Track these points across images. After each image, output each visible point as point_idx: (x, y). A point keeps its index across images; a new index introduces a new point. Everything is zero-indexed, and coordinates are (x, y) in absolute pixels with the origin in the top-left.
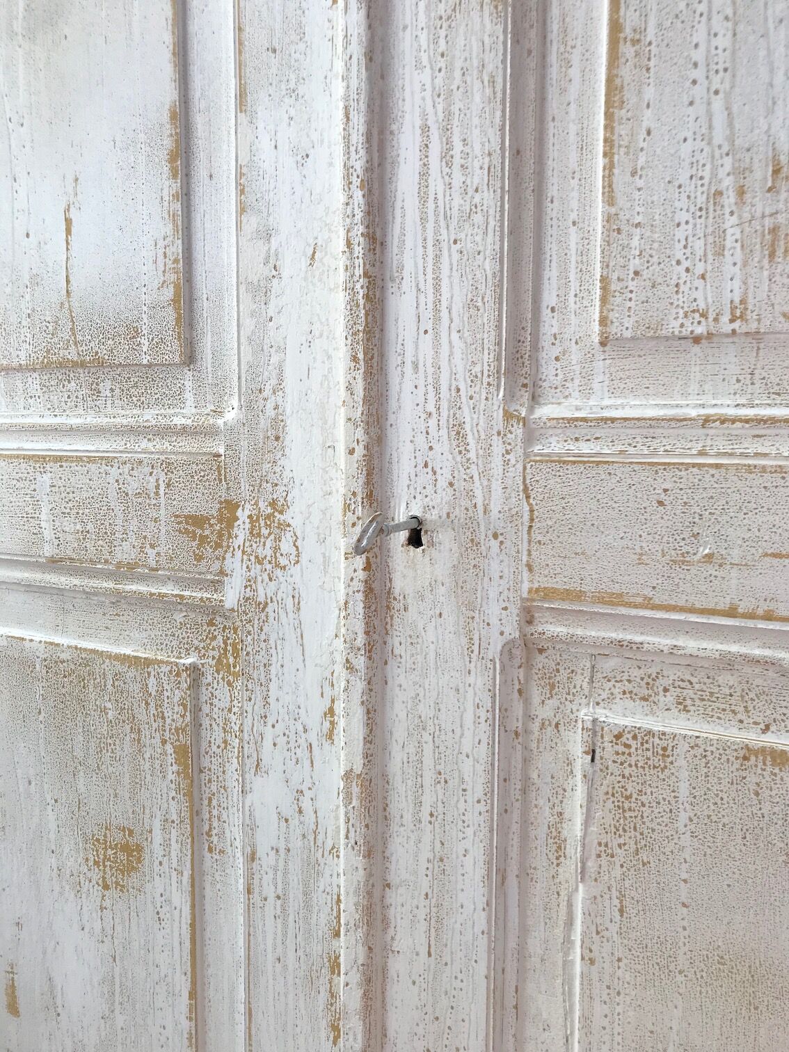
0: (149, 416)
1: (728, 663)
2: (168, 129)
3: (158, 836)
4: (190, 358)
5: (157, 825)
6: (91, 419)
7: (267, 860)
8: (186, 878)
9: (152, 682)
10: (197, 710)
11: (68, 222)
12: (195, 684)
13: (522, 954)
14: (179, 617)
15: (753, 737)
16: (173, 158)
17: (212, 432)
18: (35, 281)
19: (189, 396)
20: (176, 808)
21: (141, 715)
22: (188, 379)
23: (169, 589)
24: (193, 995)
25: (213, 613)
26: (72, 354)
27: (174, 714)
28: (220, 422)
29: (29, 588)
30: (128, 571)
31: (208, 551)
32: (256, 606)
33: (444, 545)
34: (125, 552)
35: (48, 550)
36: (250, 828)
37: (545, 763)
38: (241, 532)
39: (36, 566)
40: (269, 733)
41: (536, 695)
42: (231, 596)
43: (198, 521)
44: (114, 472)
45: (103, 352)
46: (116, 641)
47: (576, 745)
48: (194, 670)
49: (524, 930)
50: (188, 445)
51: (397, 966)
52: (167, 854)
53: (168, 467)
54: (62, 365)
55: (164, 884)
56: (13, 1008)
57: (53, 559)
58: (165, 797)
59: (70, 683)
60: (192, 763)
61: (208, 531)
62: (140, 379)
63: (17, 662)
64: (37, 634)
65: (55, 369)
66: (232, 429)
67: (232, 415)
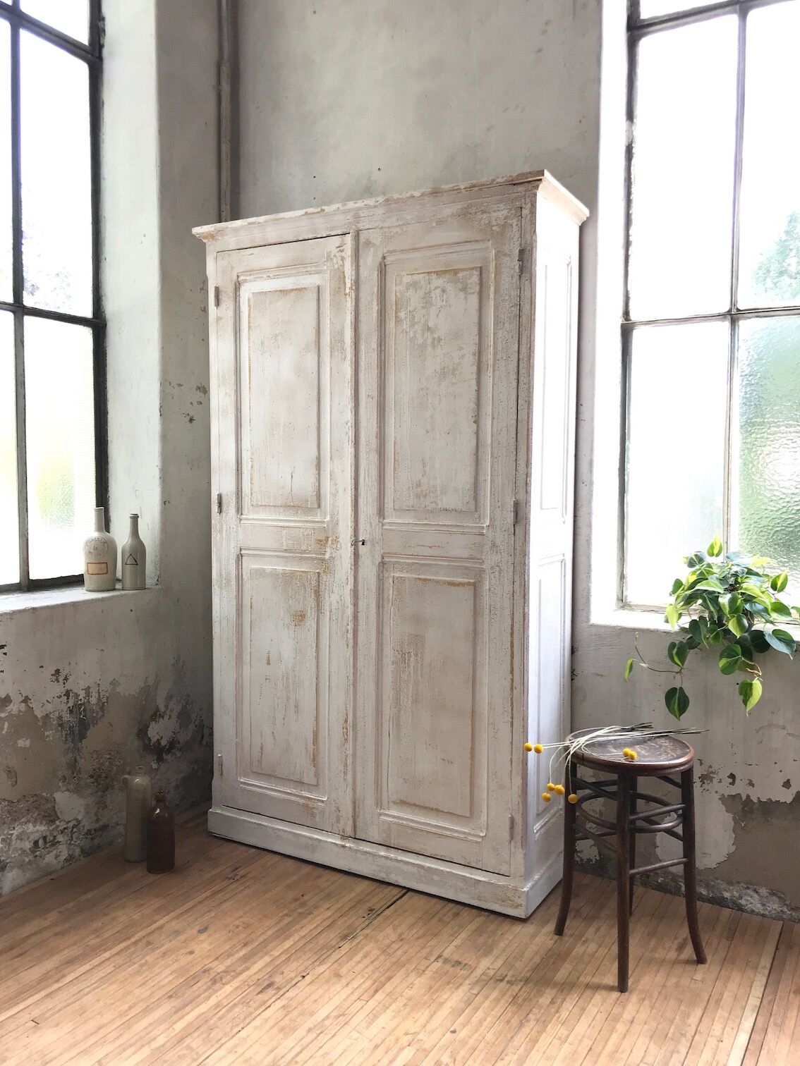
0: (310, 518)
1: (413, 564)
2: (315, 460)
3: (309, 611)
4: (319, 506)
5: (309, 609)
6: (296, 518)
7: (334, 611)
8: (315, 620)
9: (309, 577)
10: (319, 582)
11: (292, 476)
12: (319, 576)
13: (382, 623)
14: (315, 562)
15: (417, 576)
16: (316, 466)
17: (323, 522)
18: (283, 487)
19: (319, 514)
20: (313, 604)
21: (306, 584)
22: (319, 510)
23: (314, 556)
24: (316, 647)
25: (323, 560)
26: (292, 504)
27: (314, 583)
28: (325, 520)
29: (278, 557)
30: (305, 552)
31: (322, 547)
32: (332, 558)
33: (368, 544)
34: (304, 548)
35: (284, 548)
36: (331, 605)
37: (386, 585)
38: (330, 542)
39: (282, 551)
40: (335, 584)
41: (384, 573)
42: (327, 556)
43: (320, 541)
44: (301, 530)
45: (300, 504)
46: (301, 568)
47: (391, 581)
48: (318, 573)
49: (383, 618)
50: (318, 525)
51: (360, 628)
52: (311, 615)
53: (314, 529)
54: (290, 506)
55: (310, 623)
56: (268, 663)
57: (285, 550)
58: (311, 602)
59: (288, 578)
60: (317, 593)
61: (322, 543)
62: (308, 510)
63: (274, 575)
64: (280, 568)
65: (287, 507)
66: (328, 522)
67: (328, 519)
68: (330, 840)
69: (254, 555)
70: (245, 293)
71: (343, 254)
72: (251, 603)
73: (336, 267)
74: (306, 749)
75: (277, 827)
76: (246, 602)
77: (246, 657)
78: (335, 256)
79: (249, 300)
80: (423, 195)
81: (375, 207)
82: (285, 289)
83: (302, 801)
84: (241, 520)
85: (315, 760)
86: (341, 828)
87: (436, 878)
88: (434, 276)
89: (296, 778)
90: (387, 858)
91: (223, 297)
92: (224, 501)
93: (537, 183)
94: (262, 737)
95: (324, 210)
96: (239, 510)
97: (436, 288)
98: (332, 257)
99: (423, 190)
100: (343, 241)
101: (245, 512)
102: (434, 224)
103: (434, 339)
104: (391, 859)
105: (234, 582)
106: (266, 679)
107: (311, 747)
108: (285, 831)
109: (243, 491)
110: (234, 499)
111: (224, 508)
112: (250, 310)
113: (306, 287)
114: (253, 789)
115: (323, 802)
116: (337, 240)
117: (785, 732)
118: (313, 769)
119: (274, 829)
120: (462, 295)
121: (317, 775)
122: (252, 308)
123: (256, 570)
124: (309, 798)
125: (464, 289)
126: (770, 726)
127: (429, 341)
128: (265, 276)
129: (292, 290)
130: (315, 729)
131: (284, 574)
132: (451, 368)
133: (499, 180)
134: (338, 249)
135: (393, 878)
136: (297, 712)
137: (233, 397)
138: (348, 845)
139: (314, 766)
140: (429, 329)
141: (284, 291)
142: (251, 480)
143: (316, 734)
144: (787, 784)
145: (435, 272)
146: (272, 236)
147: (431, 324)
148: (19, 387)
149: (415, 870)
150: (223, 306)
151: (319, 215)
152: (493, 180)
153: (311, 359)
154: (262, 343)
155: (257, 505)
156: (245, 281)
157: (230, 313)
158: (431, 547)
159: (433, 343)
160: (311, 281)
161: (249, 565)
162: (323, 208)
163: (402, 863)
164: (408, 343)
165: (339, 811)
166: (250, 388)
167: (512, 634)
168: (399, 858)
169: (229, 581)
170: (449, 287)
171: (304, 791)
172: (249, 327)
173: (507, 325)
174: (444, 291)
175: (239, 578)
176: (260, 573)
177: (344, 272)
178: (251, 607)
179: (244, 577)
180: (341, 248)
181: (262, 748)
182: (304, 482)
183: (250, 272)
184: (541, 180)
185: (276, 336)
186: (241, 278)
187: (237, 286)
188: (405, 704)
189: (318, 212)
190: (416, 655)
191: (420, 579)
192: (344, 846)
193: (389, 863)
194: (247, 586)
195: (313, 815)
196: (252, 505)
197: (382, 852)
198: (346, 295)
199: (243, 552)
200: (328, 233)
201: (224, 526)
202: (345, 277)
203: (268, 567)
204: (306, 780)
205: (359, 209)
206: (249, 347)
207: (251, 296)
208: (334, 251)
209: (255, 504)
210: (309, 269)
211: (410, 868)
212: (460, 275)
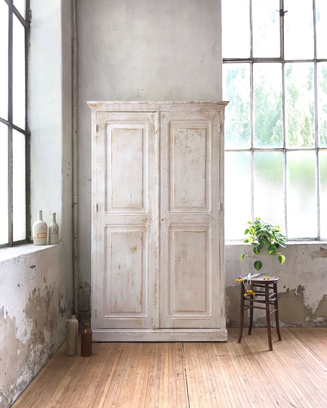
0: (139, 212)
1: (182, 226)
2: (141, 190)
3: (138, 246)
4: (143, 208)
5: (138, 245)
6: (132, 212)
7: (150, 245)
8: (141, 249)
9: (138, 234)
10: (143, 235)
11: (131, 196)
12: (143, 233)
13: (170, 248)
14: (141, 228)
15: (183, 230)
16: (141, 193)
17: (145, 213)
18: (127, 201)
20: (140, 244)
21: (137, 236)
22: (142, 209)
23: (141, 225)
24: (142, 259)
25: (145, 227)
27: (141, 236)
29: (124, 227)
31: (145, 222)
32: (149, 226)
33: (164, 221)
34: (136, 223)
37: (171, 234)
38: (148, 220)
39: (126, 225)
40: (150, 235)
41: (170, 230)
42: (147, 225)
44: (135, 216)
45: (134, 207)
46: (134, 230)
47: (173, 232)
48: (143, 232)
49: (170, 246)
50: (143, 214)
51: (161, 251)
52: (139, 248)
53: (141, 216)
54: (130, 208)
55: (139, 251)
56: (120, 268)
57: (128, 224)
58: (140, 242)
59: (129, 235)
60: (142, 239)
61: (145, 221)
62: (138, 209)
63: (123, 234)
64: (125, 231)
65: (128, 208)
66: (147, 213)
67: (147, 211)
68: (149, 331)
69: (112, 227)
70: (110, 128)
71: (154, 119)
72: (111, 246)
73: (151, 123)
74: (137, 299)
75: (124, 332)
76: (109, 245)
77: (109, 267)
78: (150, 119)
79: (112, 131)
80: (187, 103)
81: (168, 104)
82: (128, 128)
83: (135, 319)
84: (107, 213)
85: (141, 302)
86: (153, 326)
87: (194, 335)
88: (189, 130)
89: (133, 311)
90: (174, 332)
91: (99, 128)
92: (99, 207)
93: (226, 105)
94: (116, 297)
95: (148, 103)
96: (106, 210)
97: (190, 134)
98: (149, 119)
99: (187, 101)
100: (153, 114)
101: (108, 210)
102: (189, 113)
103: (189, 150)
104: (176, 333)
105: (103, 238)
106: (118, 274)
107: (139, 297)
108: (128, 332)
109: (108, 202)
110: (104, 205)
111: (99, 209)
112: (112, 135)
113: (137, 128)
114: (112, 319)
115: (145, 318)
116: (151, 114)
117: (284, 271)
118: (140, 306)
119: (123, 333)
120: (199, 137)
121: (142, 308)
122: (113, 134)
123: (114, 233)
124: (138, 317)
125: (200, 135)
126: (279, 270)
127: (188, 151)
128: (119, 123)
129: (131, 129)
130: (141, 290)
131: (127, 233)
132: (195, 160)
133: (214, 102)
134: (152, 117)
135: (176, 340)
136: (133, 286)
137: (104, 166)
138: (157, 332)
139: (141, 305)
140: (187, 147)
141: (128, 129)
142: (112, 198)
143: (141, 292)
144: (285, 287)
145: (189, 128)
146: (123, 108)
147: (188, 145)
148: (10, 157)
149: (186, 334)
150: (99, 132)
151: (145, 104)
152: (212, 102)
153: (140, 154)
154: (118, 147)
155: (115, 208)
156: (110, 124)
157: (103, 135)
158: (189, 220)
159: (189, 152)
160: (139, 126)
161: (110, 231)
162: (148, 102)
163: (180, 333)
164: (180, 151)
165: (153, 320)
166: (112, 164)
167: (220, 247)
168: (179, 331)
169: (101, 237)
170: (195, 134)
171: (136, 315)
172: (112, 141)
173: (216, 147)
174: (193, 135)
175: (106, 236)
176: (116, 234)
177: (154, 125)
178: (111, 247)
179: (107, 236)
180: (153, 117)
181: (116, 302)
182: (136, 199)
183: (113, 120)
184: (227, 104)
185: (124, 145)
186: (108, 123)
187: (106, 125)
188: (180, 275)
189: (145, 103)
190: (184, 258)
191: (185, 231)
192: (155, 332)
193: (175, 334)
194: (109, 239)
195: (141, 323)
196: (112, 208)
197: (171, 331)
198: (155, 133)
199: (108, 226)
200: (147, 111)
201: (99, 216)
202: (154, 127)
203: (120, 231)
204: (137, 311)
205: (162, 104)
206: (112, 148)
207: (113, 129)
208: (150, 117)
209: (113, 207)
210: (139, 122)
211: (183, 334)
212: (199, 130)
